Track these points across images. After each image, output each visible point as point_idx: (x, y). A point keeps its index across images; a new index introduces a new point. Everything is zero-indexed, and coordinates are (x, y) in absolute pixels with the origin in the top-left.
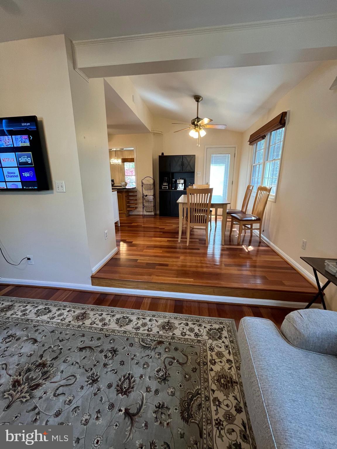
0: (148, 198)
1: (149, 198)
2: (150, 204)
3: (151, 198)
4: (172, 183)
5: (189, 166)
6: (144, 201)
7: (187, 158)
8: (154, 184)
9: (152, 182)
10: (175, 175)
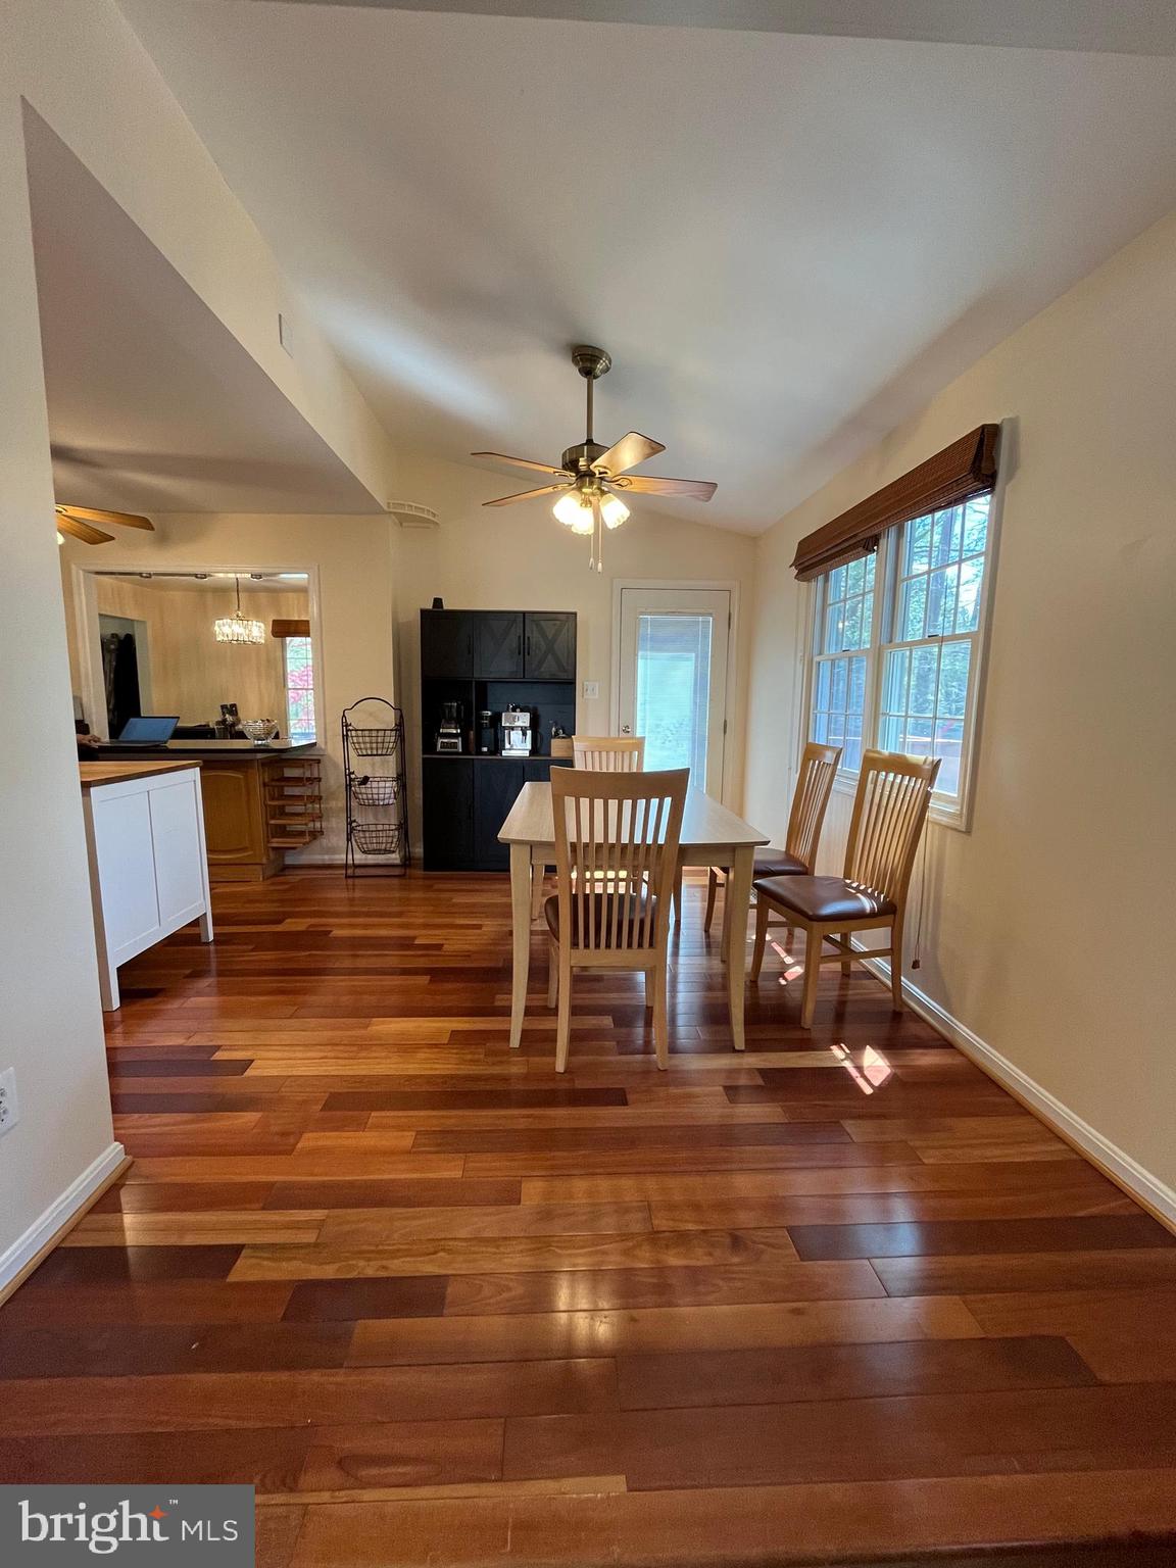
0: (369, 791)
1: (375, 791)
2: (379, 816)
3: (385, 790)
4: (480, 729)
5: (550, 657)
6: (354, 803)
7: (542, 623)
8: (400, 727)
9: (389, 718)
10: (493, 693)
